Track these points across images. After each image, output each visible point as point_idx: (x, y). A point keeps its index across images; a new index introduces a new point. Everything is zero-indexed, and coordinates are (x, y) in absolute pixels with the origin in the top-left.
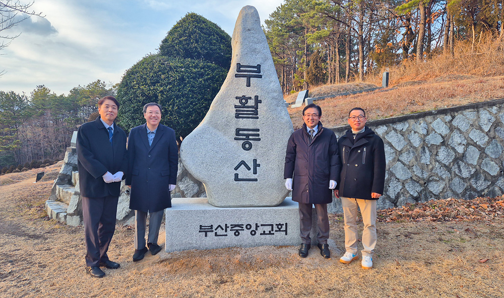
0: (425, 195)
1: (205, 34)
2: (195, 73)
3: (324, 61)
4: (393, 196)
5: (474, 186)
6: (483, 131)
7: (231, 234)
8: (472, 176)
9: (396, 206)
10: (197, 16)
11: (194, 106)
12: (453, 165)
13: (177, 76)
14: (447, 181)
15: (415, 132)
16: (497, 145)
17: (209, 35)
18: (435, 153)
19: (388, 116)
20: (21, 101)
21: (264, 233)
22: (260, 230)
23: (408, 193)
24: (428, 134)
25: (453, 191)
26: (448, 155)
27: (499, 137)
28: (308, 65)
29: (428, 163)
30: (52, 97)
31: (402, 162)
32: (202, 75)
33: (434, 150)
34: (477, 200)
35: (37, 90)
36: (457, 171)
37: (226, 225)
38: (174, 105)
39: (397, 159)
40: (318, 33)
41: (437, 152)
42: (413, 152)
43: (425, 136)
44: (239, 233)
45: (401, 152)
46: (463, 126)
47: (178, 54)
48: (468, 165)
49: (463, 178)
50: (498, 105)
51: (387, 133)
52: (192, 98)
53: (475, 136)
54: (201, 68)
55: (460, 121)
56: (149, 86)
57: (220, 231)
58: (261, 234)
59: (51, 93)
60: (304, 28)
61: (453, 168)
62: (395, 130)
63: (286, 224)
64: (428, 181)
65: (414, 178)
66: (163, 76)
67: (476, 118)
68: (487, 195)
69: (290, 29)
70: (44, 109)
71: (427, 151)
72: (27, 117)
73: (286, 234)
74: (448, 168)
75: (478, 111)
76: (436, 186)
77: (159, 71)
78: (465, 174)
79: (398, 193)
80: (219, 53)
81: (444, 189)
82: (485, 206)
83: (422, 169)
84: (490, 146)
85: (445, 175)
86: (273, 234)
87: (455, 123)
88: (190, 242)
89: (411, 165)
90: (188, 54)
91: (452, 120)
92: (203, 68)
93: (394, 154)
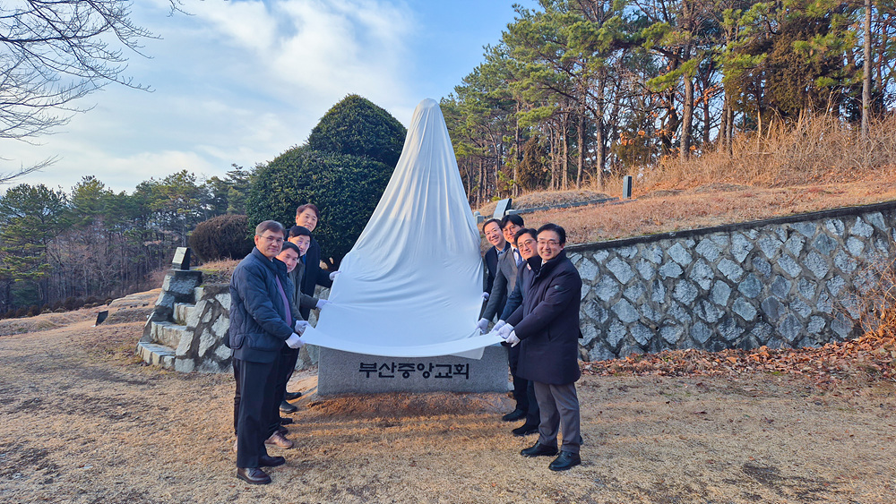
0: (657, 343)
1: (371, 123)
2: (356, 174)
3: (544, 154)
4: (613, 343)
5: (723, 334)
6: (735, 261)
7: (398, 374)
8: (720, 321)
9: (617, 357)
10: (361, 100)
11: (354, 216)
12: (695, 305)
13: (333, 177)
14: (686, 326)
15: (646, 260)
16: (754, 281)
17: (377, 125)
18: (672, 289)
19: (613, 237)
20: (56, 201)
21: (439, 376)
22: (435, 372)
23: (634, 340)
24: (663, 263)
25: (693, 339)
26: (689, 292)
27: (757, 270)
28: (520, 158)
29: (662, 302)
30: (106, 196)
31: (627, 299)
32: (365, 177)
33: (670, 285)
34: (725, 353)
35: (82, 184)
36: (700, 313)
37: (393, 363)
38: (327, 215)
39: (620, 295)
40: (535, 112)
41: (674, 287)
42: (642, 287)
43: (659, 265)
44: (409, 375)
45: (626, 286)
46: (710, 254)
47: (334, 149)
48: (715, 305)
49: (707, 324)
50: (757, 228)
51: (608, 260)
52: (351, 206)
53: (726, 268)
54: (364, 168)
55: (707, 247)
56: (295, 189)
57: (385, 372)
58: (436, 377)
59: (106, 189)
60: (515, 101)
61: (695, 309)
62: (620, 257)
63: (468, 365)
64: (661, 326)
65: (643, 321)
66: (314, 177)
67: (727, 244)
68: (739, 347)
69: (494, 102)
70: (93, 214)
71: (661, 285)
72: (64, 228)
73: (467, 378)
74: (688, 309)
75: (730, 236)
76: (672, 332)
77: (309, 170)
78: (711, 317)
79: (621, 339)
80: (388, 149)
81: (681, 336)
82: (733, 359)
83: (654, 309)
84: (746, 282)
85: (685, 318)
86: (451, 377)
87: (699, 250)
88: (348, 383)
89: (639, 303)
90: (348, 148)
91: (695, 246)
92: (367, 168)
93: (617, 289)
